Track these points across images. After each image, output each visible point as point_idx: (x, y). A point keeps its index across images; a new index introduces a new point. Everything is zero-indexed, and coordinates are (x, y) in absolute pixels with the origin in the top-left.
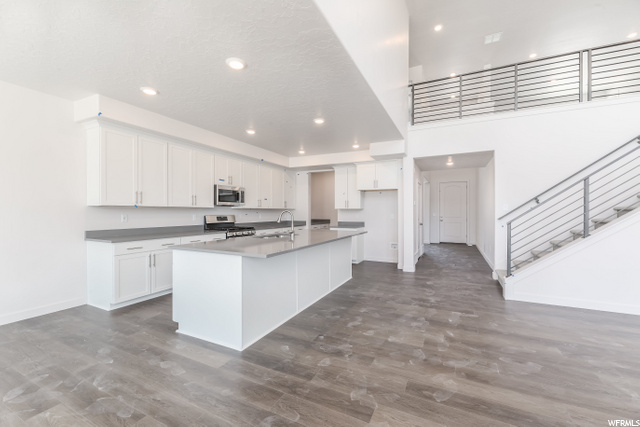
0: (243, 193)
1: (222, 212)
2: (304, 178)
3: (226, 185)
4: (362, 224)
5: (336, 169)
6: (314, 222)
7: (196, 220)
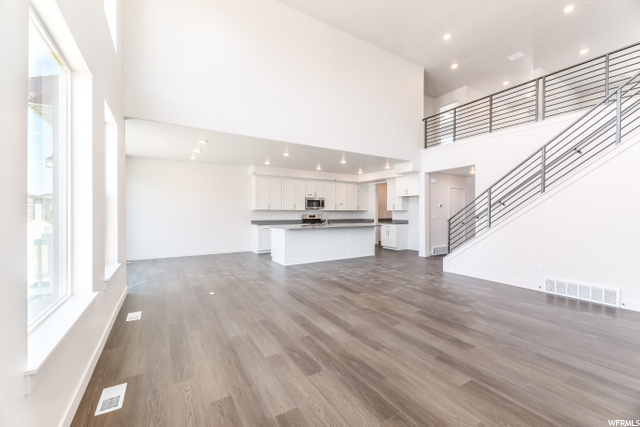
0: (323, 203)
1: (312, 213)
2: (373, 187)
3: (313, 197)
4: (406, 222)
5: (388, 181)
6: (381, 220)
7: (299, 217)
